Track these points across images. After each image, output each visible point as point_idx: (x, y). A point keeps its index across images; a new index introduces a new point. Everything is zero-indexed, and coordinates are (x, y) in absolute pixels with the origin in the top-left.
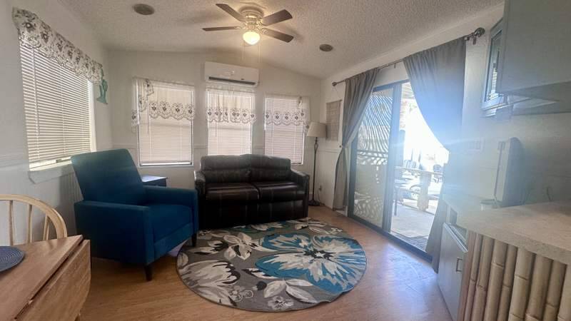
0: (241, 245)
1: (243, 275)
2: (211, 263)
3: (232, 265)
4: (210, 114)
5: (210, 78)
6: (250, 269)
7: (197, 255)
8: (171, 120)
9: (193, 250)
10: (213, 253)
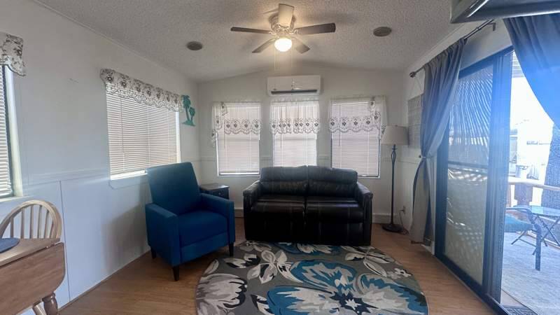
0: (272, 265)
1: (249, 300)
2: (231, 278)
3: (246, 286)
4: (274, 126)
5: (273, 93)
6: (259, 297)
7: (227, 266)
8: (241, 135)
9: (227, 260)
10: (242, 267)
